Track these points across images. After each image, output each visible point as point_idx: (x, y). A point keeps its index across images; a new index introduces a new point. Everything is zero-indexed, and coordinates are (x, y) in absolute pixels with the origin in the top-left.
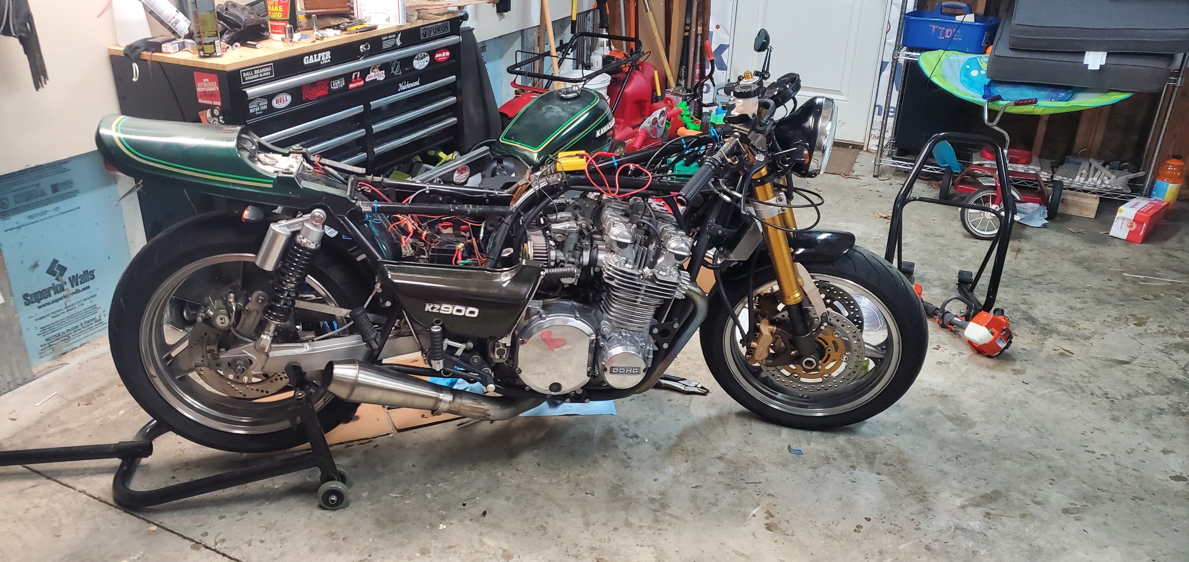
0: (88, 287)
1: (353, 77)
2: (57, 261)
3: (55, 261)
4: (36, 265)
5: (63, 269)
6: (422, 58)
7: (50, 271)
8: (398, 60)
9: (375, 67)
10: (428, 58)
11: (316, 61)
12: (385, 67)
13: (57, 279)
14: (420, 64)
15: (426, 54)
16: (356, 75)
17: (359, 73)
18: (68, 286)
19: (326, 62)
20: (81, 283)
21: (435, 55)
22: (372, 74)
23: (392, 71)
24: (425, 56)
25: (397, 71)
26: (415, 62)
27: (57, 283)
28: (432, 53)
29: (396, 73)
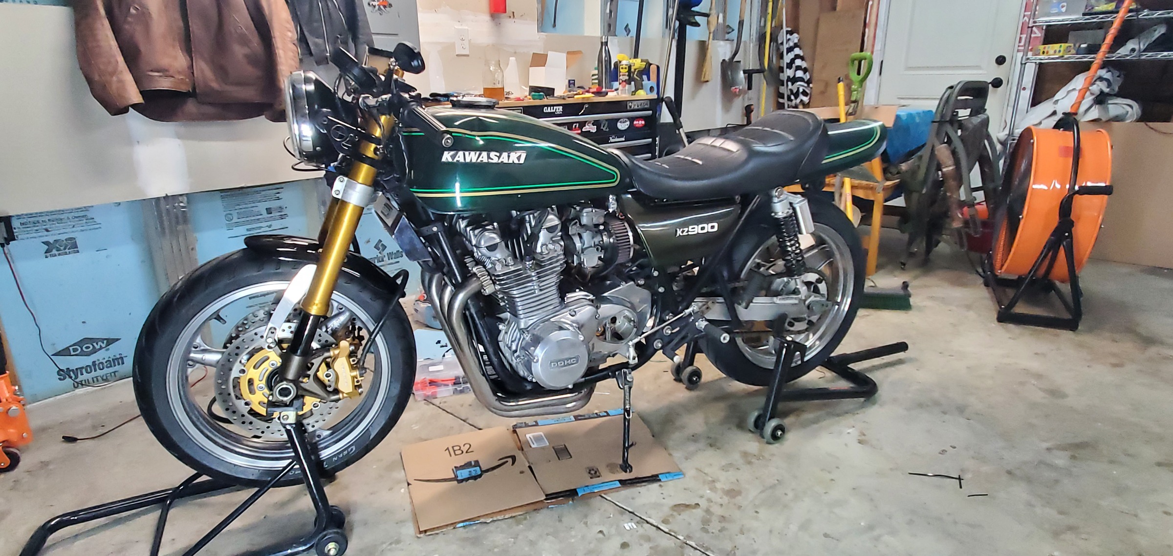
0: (398, 262)
1: (574, 127)
2: (381, 241)
3: (380, 241)
4: (368, 241)
5: (384, 247)
6: (624, 122)
7: (376, 247)
8: (606, 120)
9: (590, 123)
10: (628, 123)
11: (552, 111)
12: (596, 123)
13: (380, 253)
14: (622, 126)
15: (627, 120)
16: (576, 126)
17: (578, 125)
18: (386, 259)
19: (559, 113)
20: (395, 258)
21: (633, 121)
22: (587, 126)
23: (602, 128)
24: (626, 121)
25: (605, 128)
26: (619, 124)
27: (379, 255)
28: (632, 119)
29: (604, 129)
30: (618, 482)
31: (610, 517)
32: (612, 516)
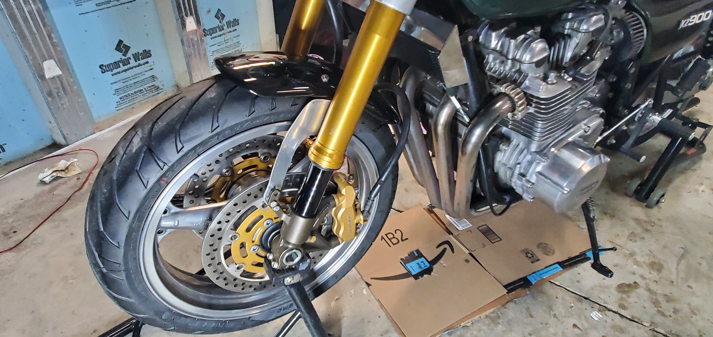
0: (236, 30)
4: (209, 11)
7: (217, 17)
13: (220, 22)
18: (225, 27)
30: (557, 265)
31: (572, 306)
32: (572, 305)
